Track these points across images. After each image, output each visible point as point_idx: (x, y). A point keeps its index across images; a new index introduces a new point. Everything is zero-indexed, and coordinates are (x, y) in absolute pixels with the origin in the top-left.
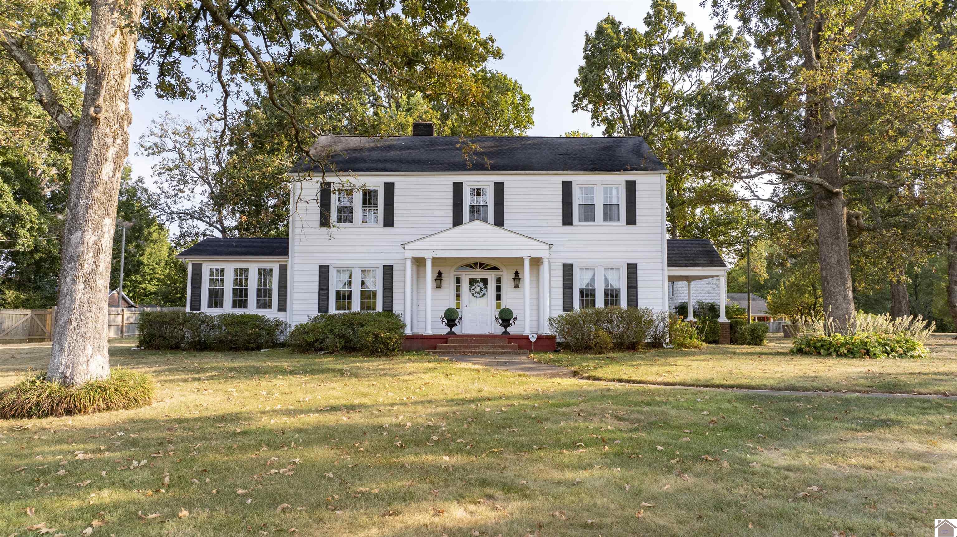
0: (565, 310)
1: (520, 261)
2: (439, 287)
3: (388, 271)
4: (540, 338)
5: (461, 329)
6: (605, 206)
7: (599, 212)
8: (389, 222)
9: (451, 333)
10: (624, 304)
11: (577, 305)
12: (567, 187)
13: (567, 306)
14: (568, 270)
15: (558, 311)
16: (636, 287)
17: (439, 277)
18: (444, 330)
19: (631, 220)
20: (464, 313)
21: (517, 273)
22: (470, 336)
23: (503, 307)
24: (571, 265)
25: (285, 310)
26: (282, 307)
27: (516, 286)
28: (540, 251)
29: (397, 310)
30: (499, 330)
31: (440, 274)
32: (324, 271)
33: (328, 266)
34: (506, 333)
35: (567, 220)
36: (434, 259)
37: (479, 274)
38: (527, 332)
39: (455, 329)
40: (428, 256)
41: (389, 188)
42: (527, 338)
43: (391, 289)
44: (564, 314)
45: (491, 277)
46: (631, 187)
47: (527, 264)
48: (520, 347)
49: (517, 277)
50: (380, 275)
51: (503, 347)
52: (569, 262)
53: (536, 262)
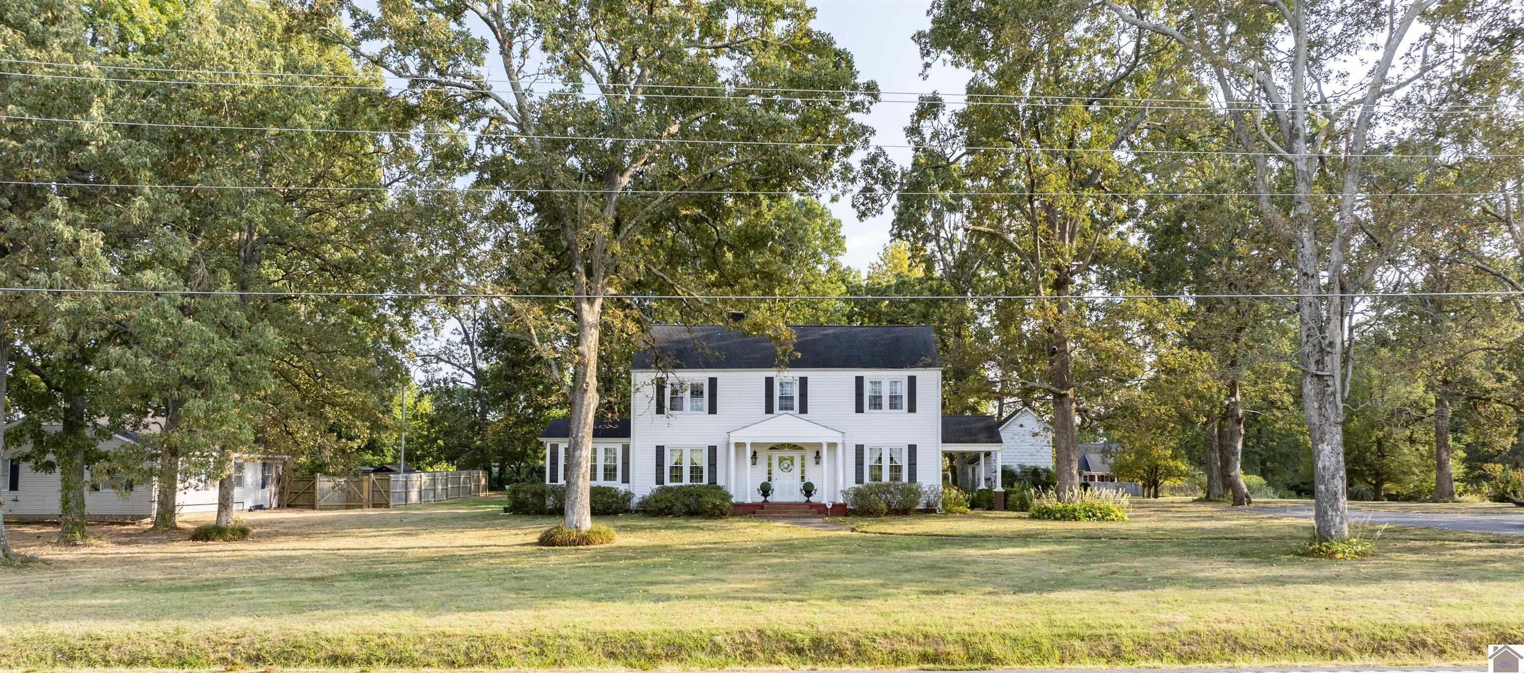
0: (857, 482)
1: (821, 445)
2: (754, 464)
3: (713, 450)
4: (835, 506)
5: (774, 498)
6: (891, 397)
7: (886, 402)
8: (713, 410)
9: (765, 501)
10: (905, 478)
11: (867, 479)
12: (859, 381)
13: (859, 479)
14: (860, 449)
15: (852, 484)
16: (915, 464)
17: (754, 455)
18: (761, 499)
19: (912, 409)
20: (774, 484)
21: (818, 453)
22: (780, 504)
23: (806, 480)
24: (862, 446)
25: (628, 482)
26: (626, 480)
27: (817, 463)
28: (835, 437)
29: (720, 482)
30: (804, 499)
31: (755, 453)
32: (660, 450)
33: (663, 446)
34: (808, 501)
35: (859, 409)
36: (753, 444)
37: (786, 453)
38: (824, 501)
39: (768, 499)
40: (748, 442)
41: (713, 382)
42: (825, 505)
43: (715, 465)
44: (857, 486)
45: (796, 455)
46: (912, 381)
47: (825, 447)
48: (819, 513)
49: (818, 456)
50: (706, 452)
51: (806, 512)
52: (860, 443)
53: (832, 446)
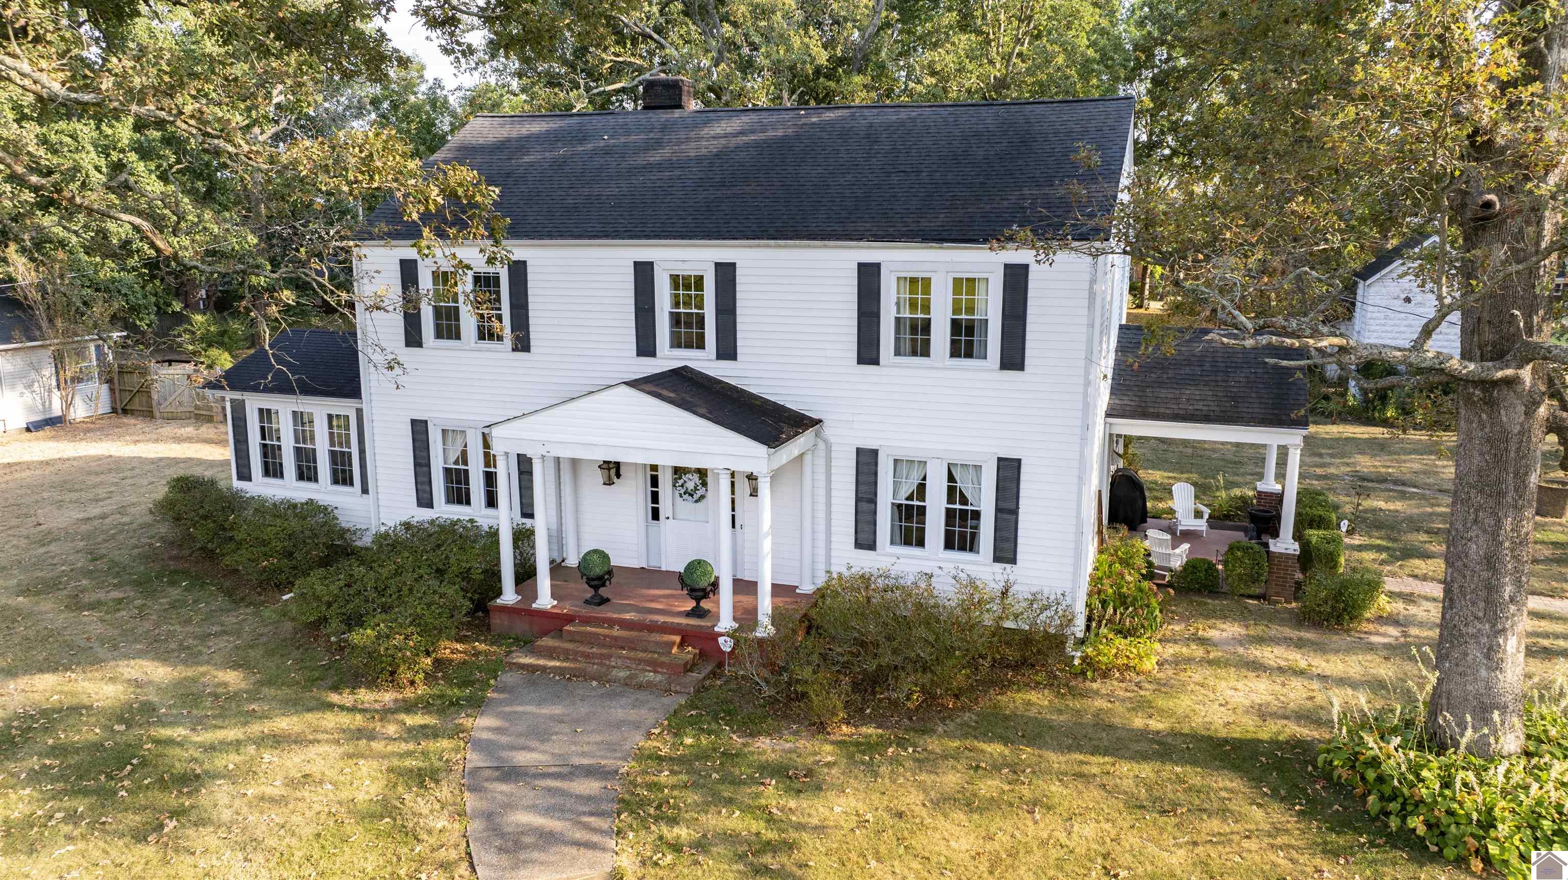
0: (858, 546)
6: (956, 325)
7: (940, 336)
8: (521, 341)
10: (985, 546)
11: (884, 537)
12: (869, 277)
13: (864, 538)
14: (867, 462)
15: (846, 547)
16: (1017, 509)
19: (1013, 359)
24: (875, 453)
25: (367, 489)
27: (752, 494)
32: (419, 429)
33: (426, 422)
35: (868, 353)
40: (534, 454)
41: (518, 273)
46: (1016, 279)
52: (870, 444)
